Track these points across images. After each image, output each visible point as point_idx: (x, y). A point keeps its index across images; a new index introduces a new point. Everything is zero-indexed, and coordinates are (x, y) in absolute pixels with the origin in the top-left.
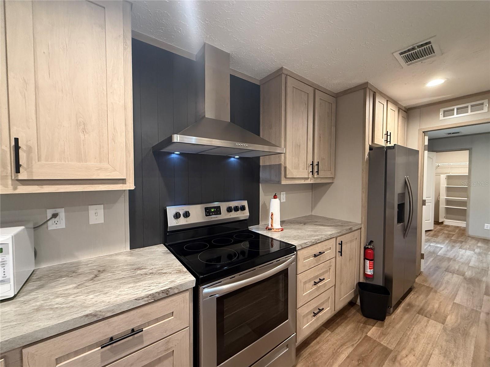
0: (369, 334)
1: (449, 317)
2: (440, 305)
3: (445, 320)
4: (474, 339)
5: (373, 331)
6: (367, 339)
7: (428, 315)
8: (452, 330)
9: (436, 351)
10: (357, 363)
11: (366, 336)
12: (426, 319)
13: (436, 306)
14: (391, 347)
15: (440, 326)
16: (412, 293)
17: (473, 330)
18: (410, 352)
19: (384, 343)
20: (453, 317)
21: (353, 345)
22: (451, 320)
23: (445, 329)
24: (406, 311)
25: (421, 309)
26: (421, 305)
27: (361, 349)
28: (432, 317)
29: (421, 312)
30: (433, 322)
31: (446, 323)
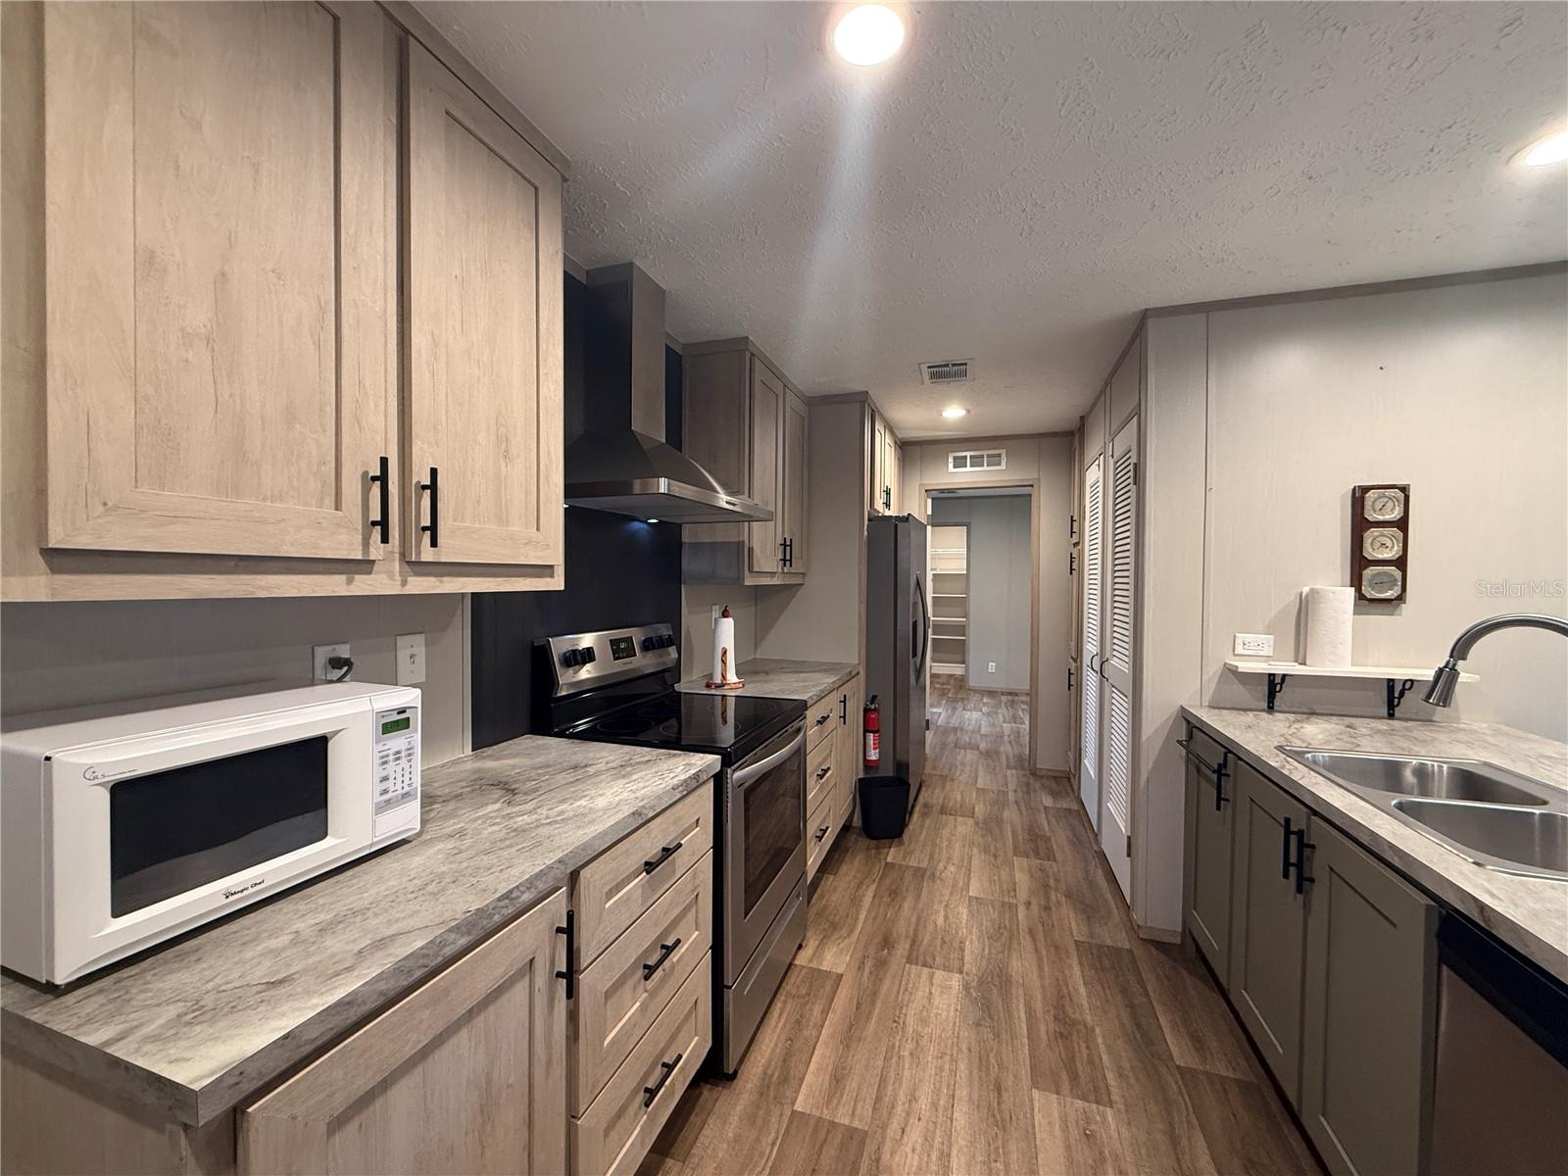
0: (889, 860)
1: (977, 809)
2: (962, 797)
3: (974, 813)
4: (1009, 825)
5: (893, 855)
6: (889, 866)
7: (953, 813)
8: (985, 821)
9: (975, 850)
10: (889, 899)
11: (887, 863)
12: (951, 817)
13: (959, 798)
14: (924, 865)
15: (970, 822)
16: (924, 789)
17: (1006, 815)
18: (947, 863)
19: (913, 863)
20: (981, 805)
21: (874, 880)
22: (980, 810)
23: (977, 824)
24: (924, 815)
25: (942, 807)
26: (941, 801)
27: (888, 881)
28: (959, 813)
29: (943, 811)
30: (961, 818)
31: (976, 816)
